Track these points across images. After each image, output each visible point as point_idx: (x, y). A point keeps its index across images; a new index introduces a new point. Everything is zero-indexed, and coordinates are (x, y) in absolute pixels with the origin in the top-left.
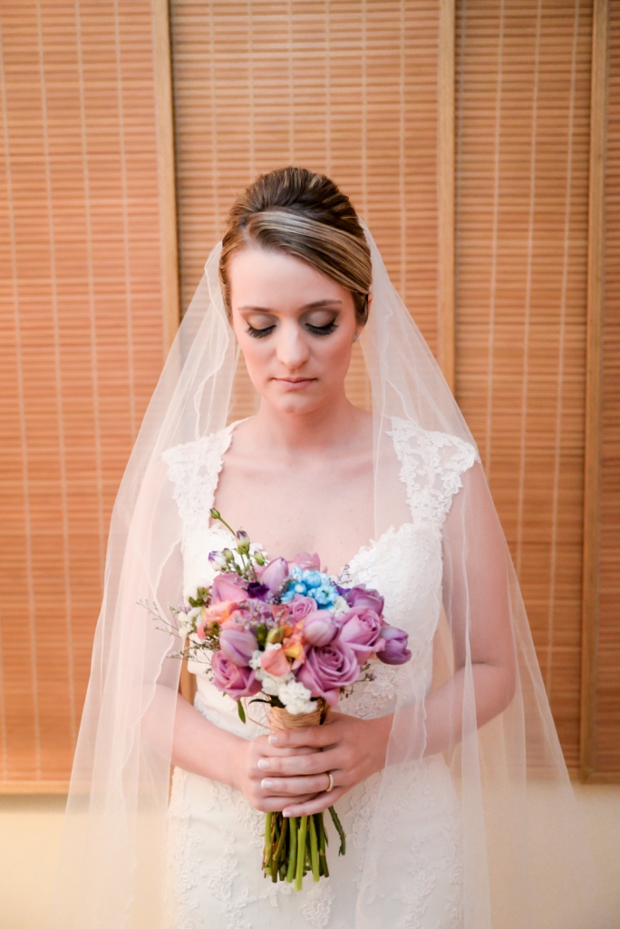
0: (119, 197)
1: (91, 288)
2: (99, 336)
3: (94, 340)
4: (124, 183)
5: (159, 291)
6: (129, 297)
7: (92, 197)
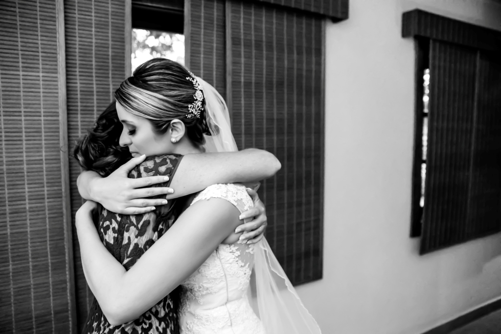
0: (38, 72)
1: (23, 114)
2: (26, 136)
3: (24, 138)
4: (41, 66)
5: (58, 116)
6: (42, 118)
7: (23, 71)
